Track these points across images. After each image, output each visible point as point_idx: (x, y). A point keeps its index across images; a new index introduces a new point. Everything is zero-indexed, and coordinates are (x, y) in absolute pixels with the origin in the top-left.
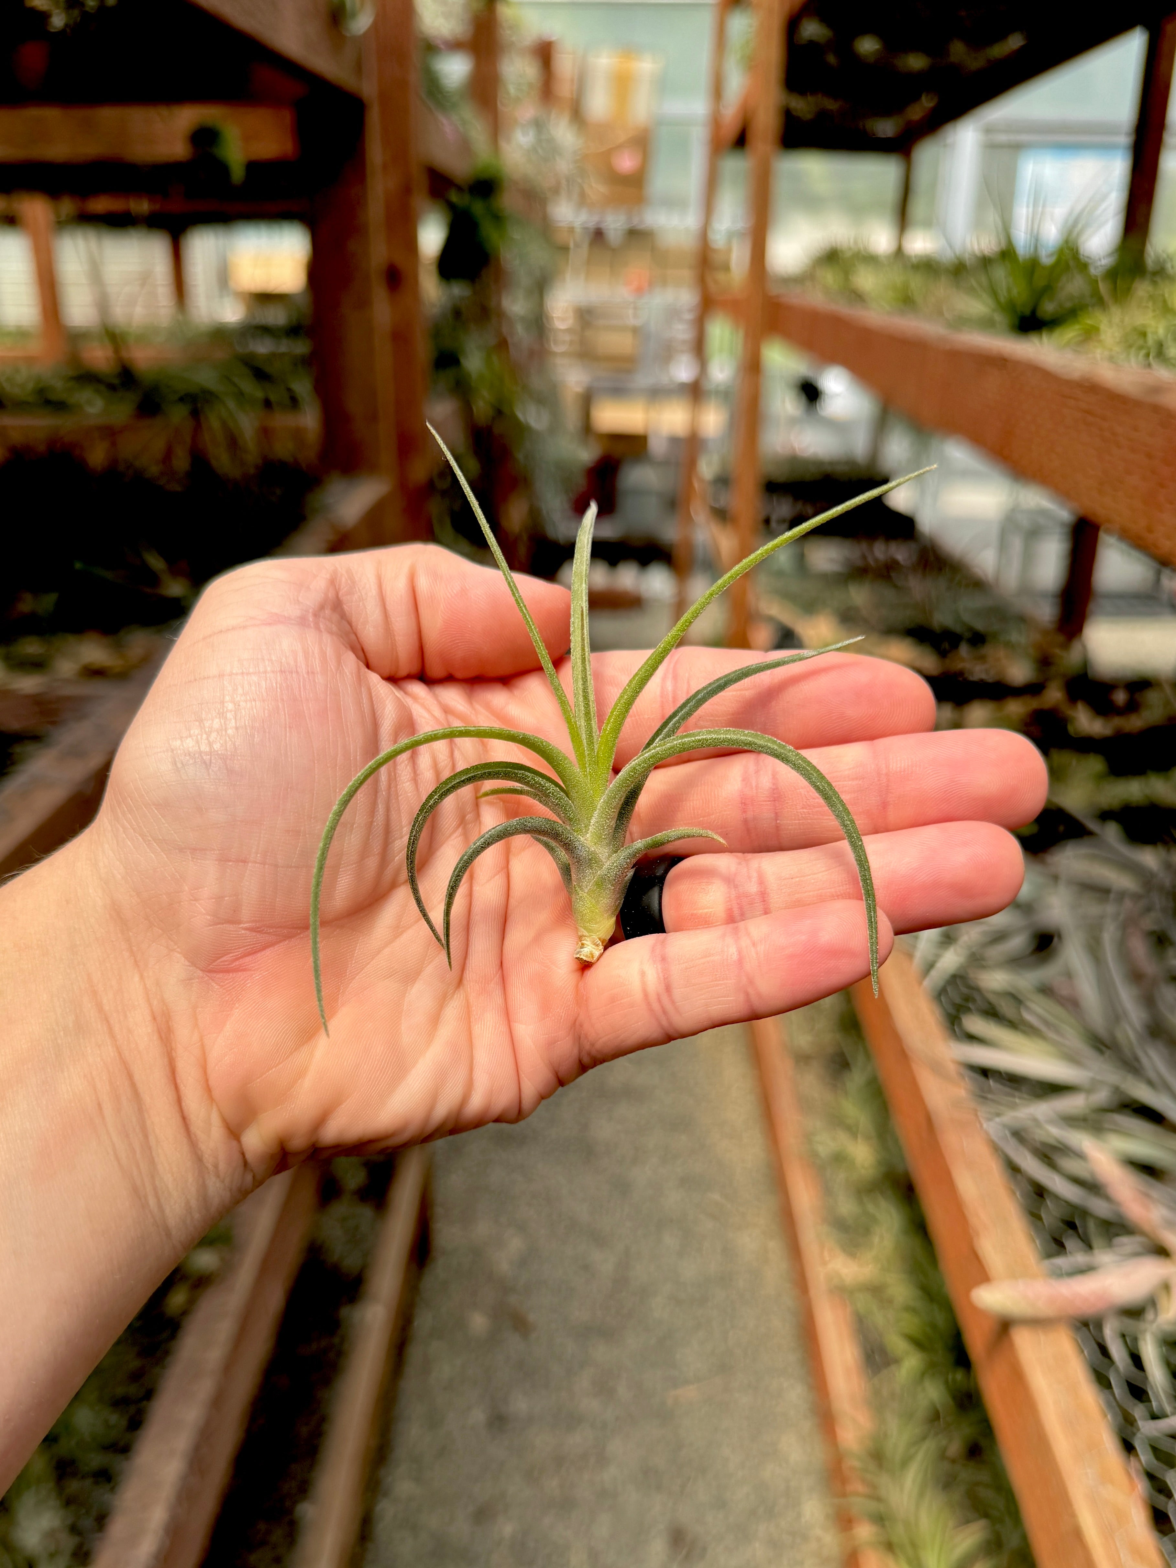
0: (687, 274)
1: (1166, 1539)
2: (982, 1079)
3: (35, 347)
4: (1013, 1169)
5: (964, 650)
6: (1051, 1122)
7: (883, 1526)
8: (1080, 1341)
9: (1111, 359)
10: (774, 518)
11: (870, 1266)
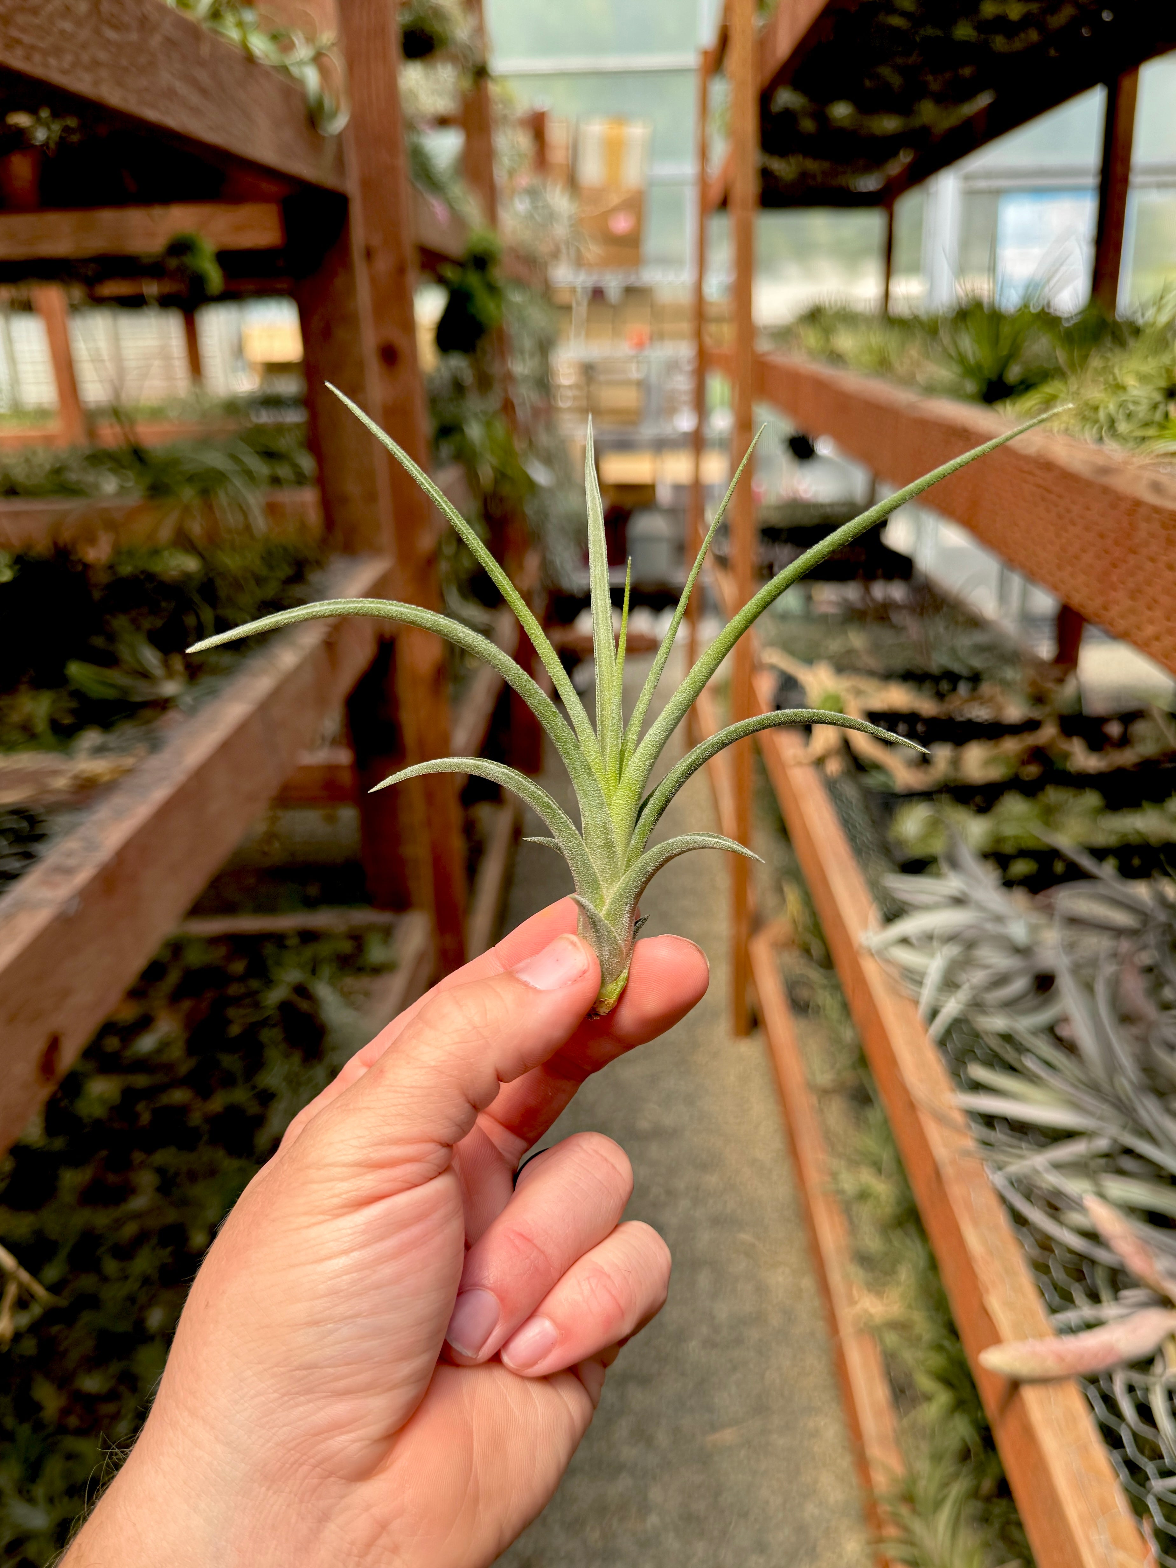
0: (685, 328)
2: (986, 1127)
4: (1019, 1220)
5: (963, 689)
6: (1047, 1169)
8: (1090, 1397)
9: (1067, 434)
11: (897, 1304)
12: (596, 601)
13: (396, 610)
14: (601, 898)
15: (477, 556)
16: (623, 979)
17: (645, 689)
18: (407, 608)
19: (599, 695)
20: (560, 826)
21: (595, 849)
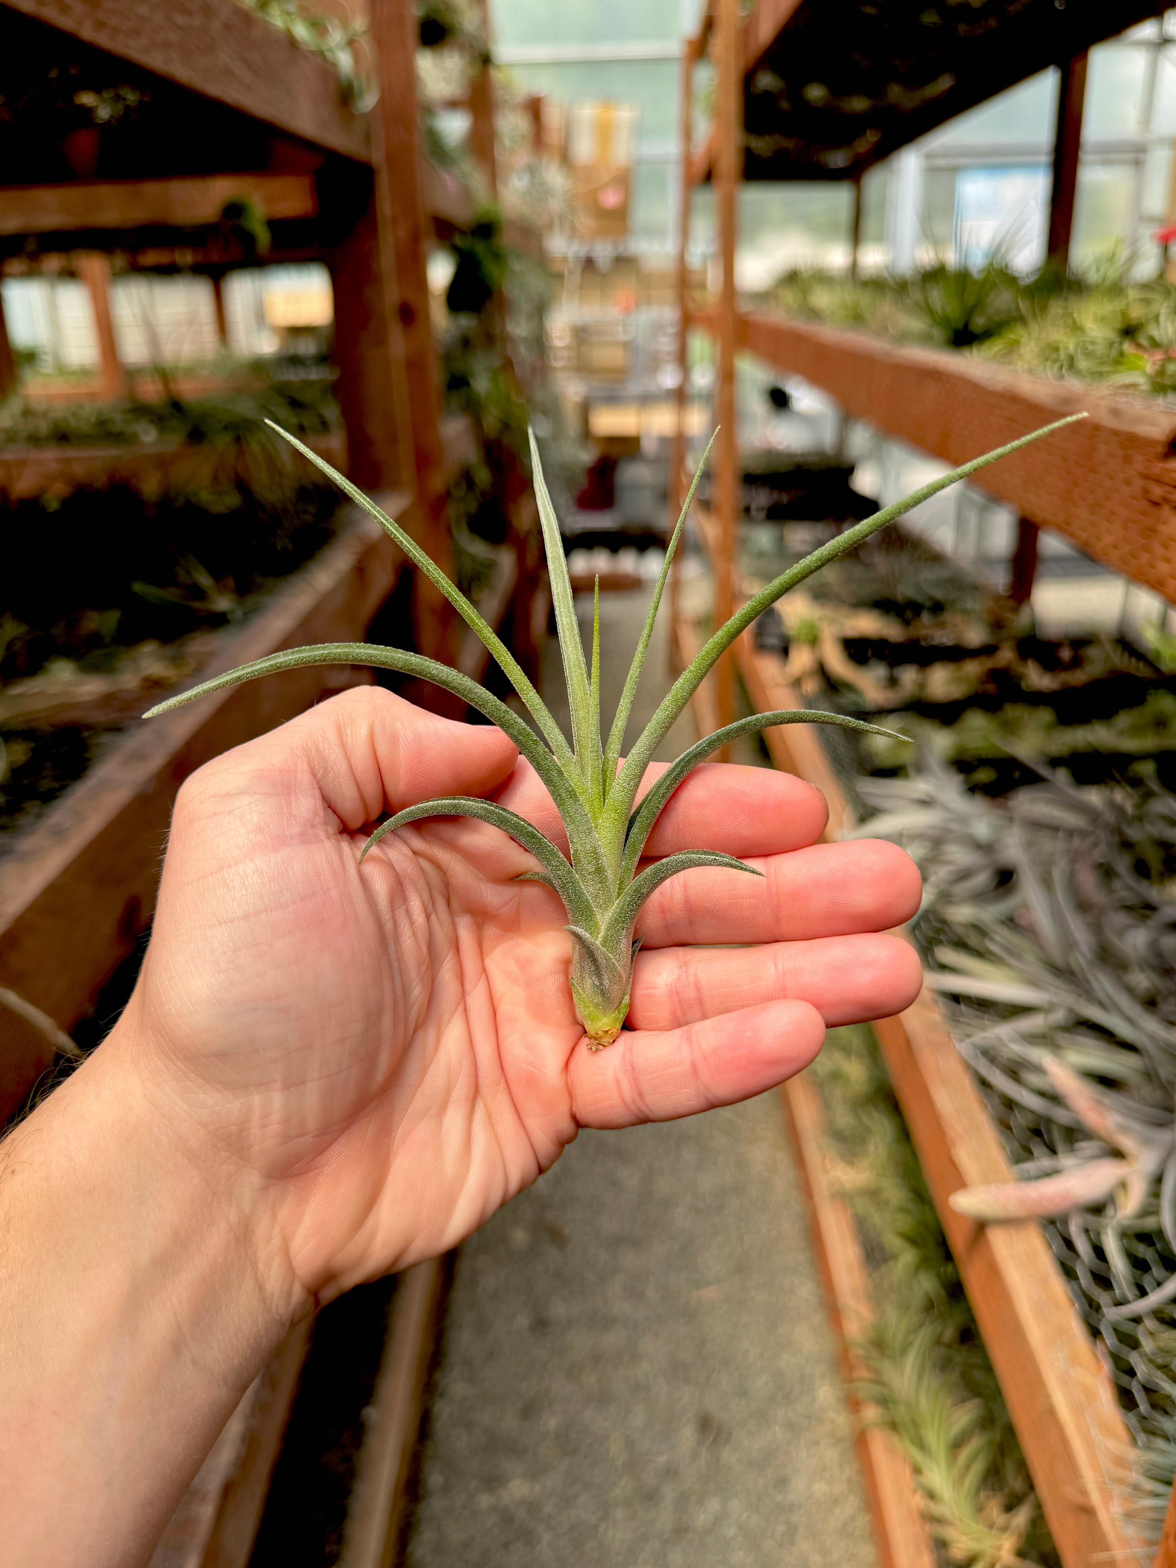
0: (669, 293)
1: (1130, 1414)
2: (954, 1005)
3: (97, 384)
4: (984, 1084)
5: (925, 618)
6: (1013, 1041)
7: (887, 1408)
8: (1048, 1237)
9: (1030, 371)
10: (753, 506)
11: (867, 1173)
12: (561, 619)
13: (365, 653)
14: (596, 924)
15: (440, 587)
16: (625, 1006)
17: (621, 705)
18: (375, 649)
19: (574, 715)
20: (547, 855)
21: (586, 875)
